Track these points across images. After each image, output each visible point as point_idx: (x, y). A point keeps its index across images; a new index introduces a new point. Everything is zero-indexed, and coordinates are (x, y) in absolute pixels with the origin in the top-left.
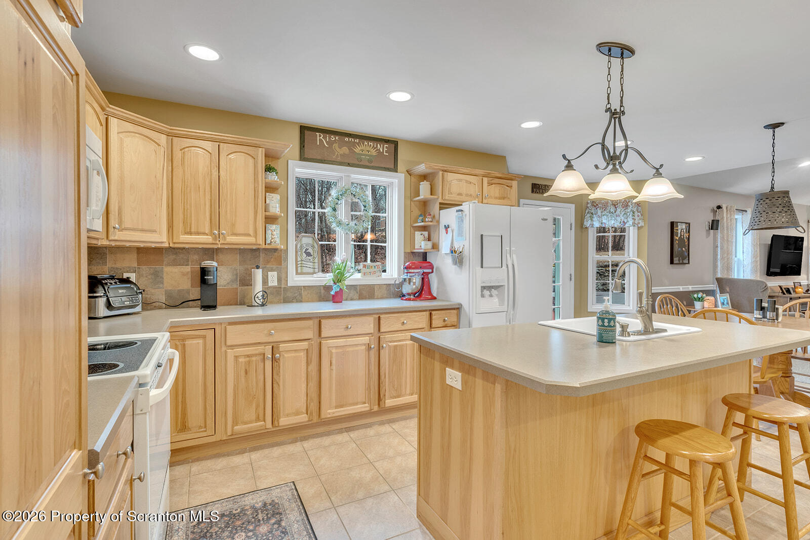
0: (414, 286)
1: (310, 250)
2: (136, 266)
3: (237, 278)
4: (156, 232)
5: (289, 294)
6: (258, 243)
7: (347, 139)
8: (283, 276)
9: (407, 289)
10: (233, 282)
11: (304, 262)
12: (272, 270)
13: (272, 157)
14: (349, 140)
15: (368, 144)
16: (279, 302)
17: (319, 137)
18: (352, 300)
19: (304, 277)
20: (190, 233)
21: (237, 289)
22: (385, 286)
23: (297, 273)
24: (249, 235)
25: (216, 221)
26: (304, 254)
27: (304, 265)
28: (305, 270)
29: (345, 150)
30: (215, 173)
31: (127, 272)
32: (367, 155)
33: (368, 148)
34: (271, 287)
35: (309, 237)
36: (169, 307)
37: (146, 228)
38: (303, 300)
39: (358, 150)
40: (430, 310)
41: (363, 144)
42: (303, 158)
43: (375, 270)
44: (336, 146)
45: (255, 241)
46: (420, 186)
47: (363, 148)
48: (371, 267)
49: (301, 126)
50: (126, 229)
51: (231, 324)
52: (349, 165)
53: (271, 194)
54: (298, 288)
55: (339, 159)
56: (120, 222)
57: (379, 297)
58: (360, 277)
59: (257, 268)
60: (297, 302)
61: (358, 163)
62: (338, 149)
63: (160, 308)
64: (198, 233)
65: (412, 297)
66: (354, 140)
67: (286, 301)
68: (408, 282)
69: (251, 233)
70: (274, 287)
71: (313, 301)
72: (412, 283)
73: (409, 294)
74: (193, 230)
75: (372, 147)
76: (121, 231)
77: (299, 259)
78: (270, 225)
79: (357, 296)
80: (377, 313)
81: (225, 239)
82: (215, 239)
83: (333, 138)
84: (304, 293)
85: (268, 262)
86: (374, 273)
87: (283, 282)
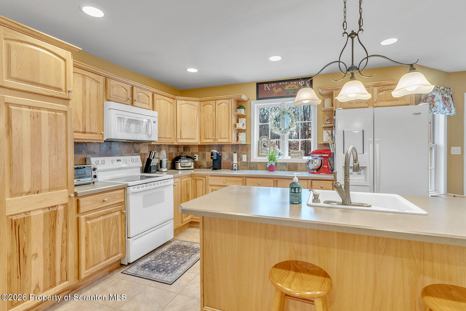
0: (316, 165)
1: (266, 144)
2: (198, 152)
3: (230, 157)
4: (194, 139)
5: (252, 166)
6: (230, 142)
7: (280, 84)
8: (249, 157)
9: (311, 166)
10: (229, 159)
11: (262, 150)
12: (244, 154)
13: (244, 101)
14: (282, 84)
15: (293, 83)
16: (247, 169)
17: (266, 86)
18: (284, 170)
19: (261, 158)
20: (206, 139)
21: (230, 162)
22: (305, 164)
23: (259, 156)
24: (226, 138)
25: (214, 134)
26: (263, 146)
27: (262, 152)
28: (263, 154)
29: (280, 90)
30: (214, 113)
31: (196, 154)
32: (292, 90)
33: (293, 86)
34: (244, 162)
35: (265, 137)
36: (207, 168)
37: (190, 138)
38: (258, 169)
39: (287, 88)
40: (311, 180)
41: (290, 84)
42: (258, 99)
43: (299, 154)
44: (274, 89)
45: (228, 141)
46: (325, 101)
47: (290, 86)
48: (297, 153)
49: (257, 83)
50: (183, 139)
51: (211, 176)
52: (282, 97)
53: (241, 119)
54: (256, 163)
55: (276, 95)
56: (181, 136)
57: (301, 170)
58: (290, 159)
59: (235, 153)
60: (255, 170)
61: (287, 95)
62: (275, 90)
63: (205, 168)
64: (209, 139)
65: (315, 171)
66: (285, 83)
67: (250, 169)
68: (311, 162)
69: (227, 138)
70: (245, 162)
71: (263, 170)
72: (314, 163)
73: (313, 170)
74: (207, 138)
75: (295, 84)
76: (181, 139)
77: (260, 149)
78: (241, 133)
79: (287, 169)
80: (277, 178)
81: (217, 141)
82: (214, 141)
83: (273, 85)
84: (259, 166)
85: (243, 150)
86: (298, 156)
87: (249, 160)
